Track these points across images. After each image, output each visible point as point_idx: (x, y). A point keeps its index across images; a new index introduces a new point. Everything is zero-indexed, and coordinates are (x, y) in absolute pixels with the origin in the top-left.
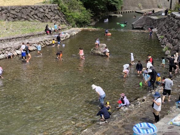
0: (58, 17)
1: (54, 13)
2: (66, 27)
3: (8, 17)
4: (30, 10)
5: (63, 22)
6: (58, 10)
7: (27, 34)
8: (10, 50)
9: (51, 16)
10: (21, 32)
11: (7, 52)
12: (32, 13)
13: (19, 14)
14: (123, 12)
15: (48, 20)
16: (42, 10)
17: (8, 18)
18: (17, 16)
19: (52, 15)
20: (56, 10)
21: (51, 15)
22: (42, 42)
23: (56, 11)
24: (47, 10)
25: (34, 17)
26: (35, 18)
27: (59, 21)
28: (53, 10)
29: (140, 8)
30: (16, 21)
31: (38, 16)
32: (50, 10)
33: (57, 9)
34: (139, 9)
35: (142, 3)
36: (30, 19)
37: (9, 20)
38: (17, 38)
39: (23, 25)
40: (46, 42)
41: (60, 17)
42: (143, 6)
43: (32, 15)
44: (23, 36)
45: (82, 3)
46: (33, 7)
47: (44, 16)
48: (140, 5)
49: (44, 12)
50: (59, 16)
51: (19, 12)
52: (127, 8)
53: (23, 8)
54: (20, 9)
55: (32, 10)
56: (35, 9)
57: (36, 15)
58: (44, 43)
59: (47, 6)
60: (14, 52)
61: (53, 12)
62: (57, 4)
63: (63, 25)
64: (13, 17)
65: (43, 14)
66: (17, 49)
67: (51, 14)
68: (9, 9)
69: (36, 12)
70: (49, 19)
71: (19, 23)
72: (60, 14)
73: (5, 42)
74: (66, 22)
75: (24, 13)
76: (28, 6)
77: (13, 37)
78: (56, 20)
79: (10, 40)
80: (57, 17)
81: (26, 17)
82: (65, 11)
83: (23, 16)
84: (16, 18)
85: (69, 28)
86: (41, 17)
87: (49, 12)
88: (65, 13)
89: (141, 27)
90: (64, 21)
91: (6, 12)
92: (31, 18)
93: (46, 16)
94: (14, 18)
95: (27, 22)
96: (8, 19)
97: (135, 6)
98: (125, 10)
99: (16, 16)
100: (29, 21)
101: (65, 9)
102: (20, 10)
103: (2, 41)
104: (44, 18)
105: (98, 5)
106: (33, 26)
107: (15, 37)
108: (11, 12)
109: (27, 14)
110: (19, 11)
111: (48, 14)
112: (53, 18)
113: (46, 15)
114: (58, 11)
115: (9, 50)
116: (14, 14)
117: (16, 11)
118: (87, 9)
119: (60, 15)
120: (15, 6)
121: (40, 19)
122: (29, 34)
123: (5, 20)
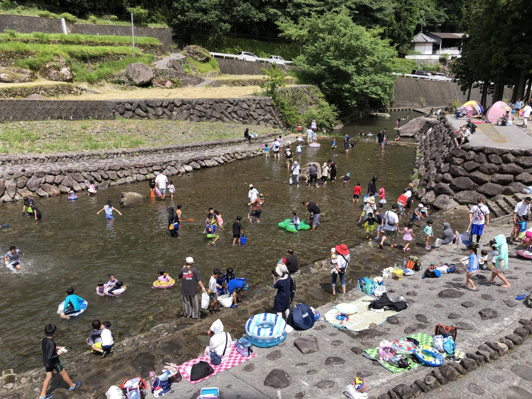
0: (271, 117)
1: (265, 111)
2: (281, 132)
3: (192, 114)
4: (227, 105)
5: (278, 124)
6: (272, 106)
7: (212, 141)
8: (175, 164)
9: (260, 115)
10: (204, 138)
11: (169, 167)
12: (229, 110)
13: (209, 111)
14: (393, 110)
15: (254, 121)
16: (245, 106)
17: (192, 116)
18: (205, 113)
19: (261, 113)
20: (268, 106)
21: (259, 113)
22: (229, 154)
23: (268, 108)
24: (254, 106)
25: (231, 115)
26: (234, 118)
27: (271, 123)
28: (263, 106)
29: (422, 104)
30: (203, 121)
31: (238, 115)
32: (258, 106)
33: (270, 104)
34: (420, 106)
35: (426, 97)
36: (225, 119)
37: (191, 120)
38: (193, 147)
39: (211, 128)
40: (236, 155)
41: (274, 116)
42: (427, 101)
43: (229, 113)
44: (204, 144)
45: (323, 95)
46: (232, 102)
47: (247, 115)
48: (422, 99)
49: (248, 108)
50: (272, 115)
51: (210, 108)
52: (401, 104)
53: (217, 102)
54: (211, 103)
55: (230, 105)
56: (235, 103)
57: (235, 112)
58: (233, 155)
59: (254, 100)
60: (180, 168)
61: (263, 109)
62: (271, 97)
63: (276, 130)
64: (199, 115)
65: (246, 111)
66: (187, 164)
67: (260, 111)
68: (194, 103)
69: (236, 108)
70: (255, 119)
71: (205, 125)
72: (273, 112)
73: (173, 152)
74: (281, 125)
75: (217, 110)
76: (224, 100)
77: (187, 145)
78: (266, 121)
79: (182, 149)
80: (268, 116)
81: (218, 116)
82: (283, 108)
83: (214, 114)
84: (204, 116)
85: (286, 133)
86: (242, 116)
87: (257, 108)
88: (282, 111)
89: (410, 135)
90: (280, 123)
91: (188, 107)
92: (227, 117)
93: (252, 115)
94: (200, 117)
95: (220, 122)
96: (191, 118)
97: (415, 101)
98: (398, 106)
99: (203, 114)
100: (223, 121)
101: (283, 104)
102: (211, 105)
103: (170, 150)
104: (247, 118)
105: (349, 99)
106: (228, 129)
107: (191, 145)
108: (196, 108)
109: (221, 111)
110: (209, 106)
111: (254, 111)
112: (263, 117)
113: (252, 113)
114: (271, 108)
115: (172, 164)
116: (200, 111)
117: (205, 106)
118: (330, 105)
119: (275, 114)
120: (203, 99)
121: (241, 119)
122: (214, 142)
123: (186, 119)
